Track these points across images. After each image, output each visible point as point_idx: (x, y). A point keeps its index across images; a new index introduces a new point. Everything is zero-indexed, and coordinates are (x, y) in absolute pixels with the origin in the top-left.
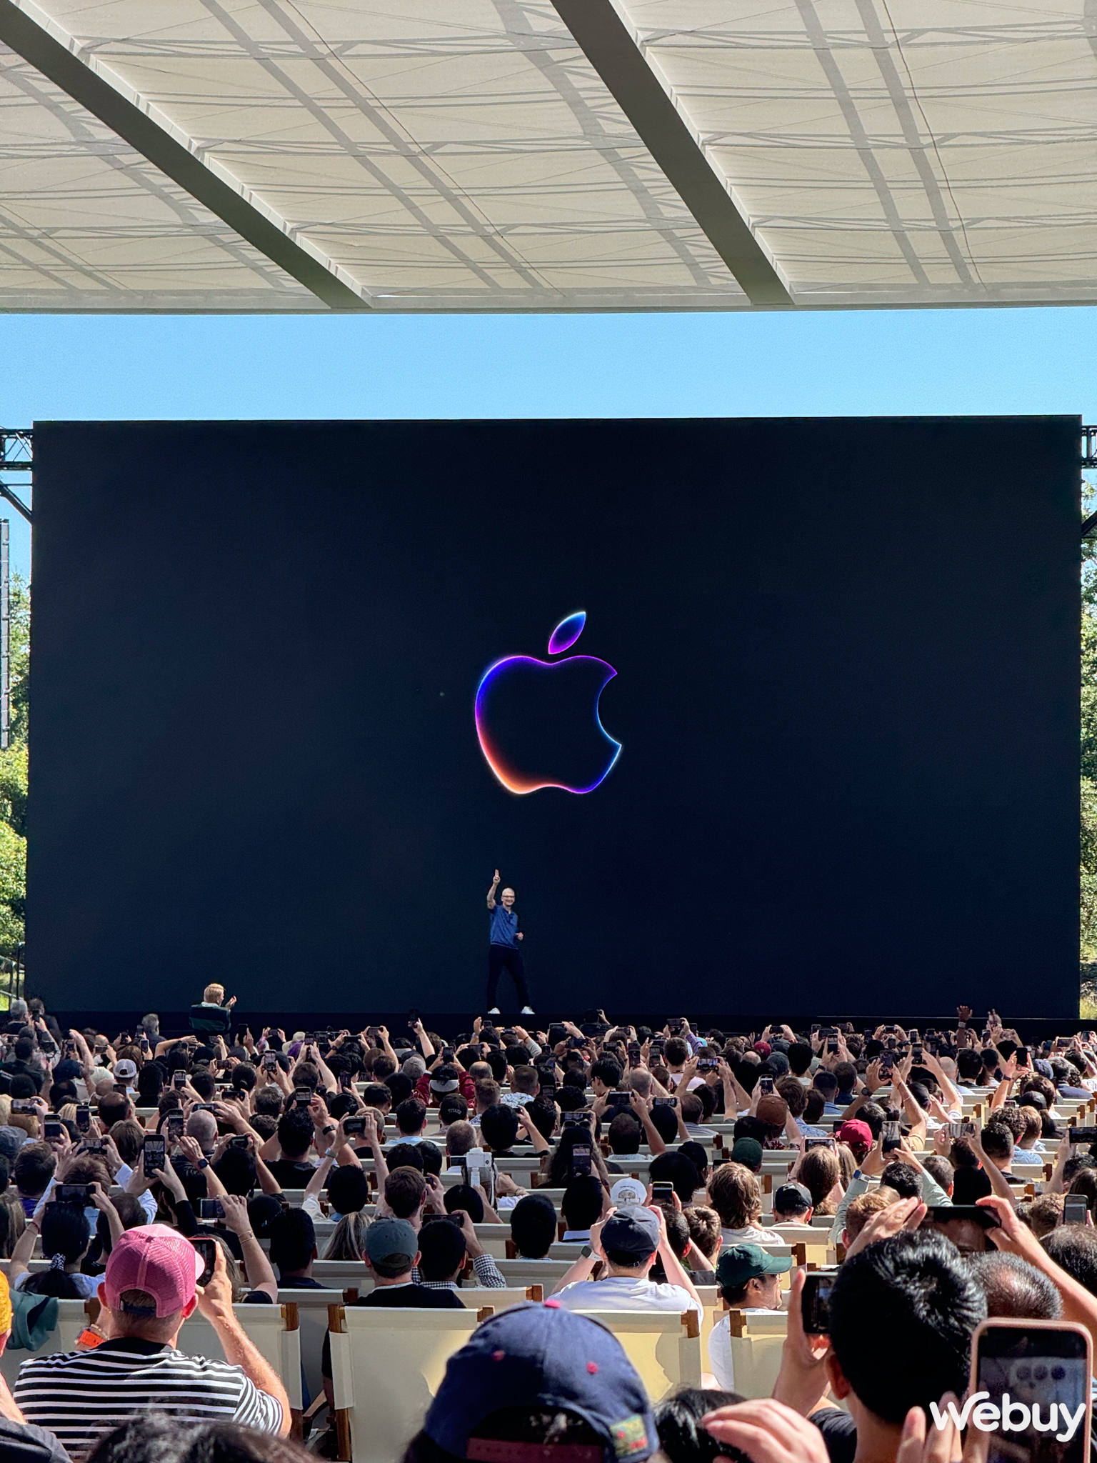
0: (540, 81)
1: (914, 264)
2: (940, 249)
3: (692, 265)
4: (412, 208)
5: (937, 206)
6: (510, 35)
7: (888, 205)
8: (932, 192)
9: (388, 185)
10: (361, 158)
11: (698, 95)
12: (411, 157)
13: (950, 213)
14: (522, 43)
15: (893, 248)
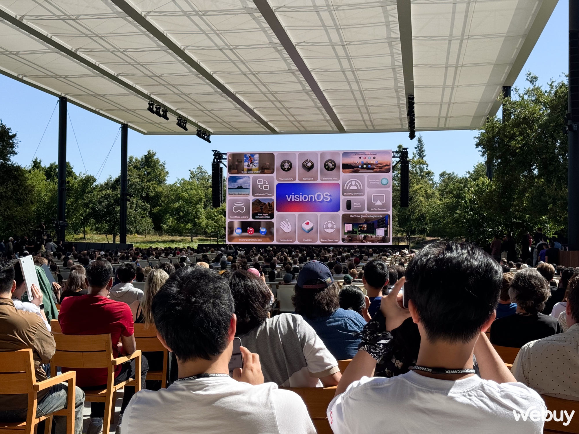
0: (308, 97)
1: (367, 126)
2: (370, 124)
3: (331, 126)
4: (287, 118)
5: (369, 116)
6: (303, 90)
7: (362, 116)
8: (369, 114)
9: (283, 114)
10: (279, 110)
11: (331, 99)
12: (286, 109)
13: (372, 118)
14: (305, 91)
15: (363, 123)
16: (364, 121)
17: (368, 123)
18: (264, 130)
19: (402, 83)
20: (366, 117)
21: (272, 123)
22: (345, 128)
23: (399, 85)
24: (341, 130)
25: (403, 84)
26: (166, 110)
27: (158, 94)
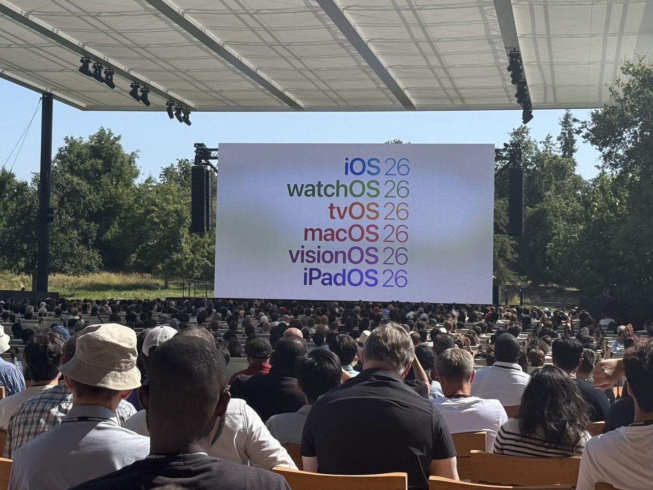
2: (456, 95)
3: (390, 99)
5: (452, 83)
7: (440, 83)
8: (451, 79)
10: (299, 72)
12: (311, 71)
15: (444, 95)
16: (445, 90)
17: (452, 93)
18: (279, 105)
19: (496, 31)
20: (447, 84)
21: (291, 93)
22: (414, 102)
23: (493, 33)
24: (408, 106)
25: (498, 31)
26: (112, 70)
27: (96, 46)
